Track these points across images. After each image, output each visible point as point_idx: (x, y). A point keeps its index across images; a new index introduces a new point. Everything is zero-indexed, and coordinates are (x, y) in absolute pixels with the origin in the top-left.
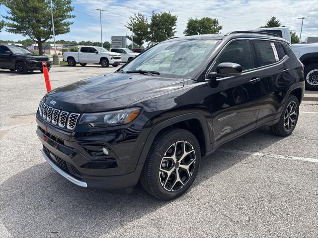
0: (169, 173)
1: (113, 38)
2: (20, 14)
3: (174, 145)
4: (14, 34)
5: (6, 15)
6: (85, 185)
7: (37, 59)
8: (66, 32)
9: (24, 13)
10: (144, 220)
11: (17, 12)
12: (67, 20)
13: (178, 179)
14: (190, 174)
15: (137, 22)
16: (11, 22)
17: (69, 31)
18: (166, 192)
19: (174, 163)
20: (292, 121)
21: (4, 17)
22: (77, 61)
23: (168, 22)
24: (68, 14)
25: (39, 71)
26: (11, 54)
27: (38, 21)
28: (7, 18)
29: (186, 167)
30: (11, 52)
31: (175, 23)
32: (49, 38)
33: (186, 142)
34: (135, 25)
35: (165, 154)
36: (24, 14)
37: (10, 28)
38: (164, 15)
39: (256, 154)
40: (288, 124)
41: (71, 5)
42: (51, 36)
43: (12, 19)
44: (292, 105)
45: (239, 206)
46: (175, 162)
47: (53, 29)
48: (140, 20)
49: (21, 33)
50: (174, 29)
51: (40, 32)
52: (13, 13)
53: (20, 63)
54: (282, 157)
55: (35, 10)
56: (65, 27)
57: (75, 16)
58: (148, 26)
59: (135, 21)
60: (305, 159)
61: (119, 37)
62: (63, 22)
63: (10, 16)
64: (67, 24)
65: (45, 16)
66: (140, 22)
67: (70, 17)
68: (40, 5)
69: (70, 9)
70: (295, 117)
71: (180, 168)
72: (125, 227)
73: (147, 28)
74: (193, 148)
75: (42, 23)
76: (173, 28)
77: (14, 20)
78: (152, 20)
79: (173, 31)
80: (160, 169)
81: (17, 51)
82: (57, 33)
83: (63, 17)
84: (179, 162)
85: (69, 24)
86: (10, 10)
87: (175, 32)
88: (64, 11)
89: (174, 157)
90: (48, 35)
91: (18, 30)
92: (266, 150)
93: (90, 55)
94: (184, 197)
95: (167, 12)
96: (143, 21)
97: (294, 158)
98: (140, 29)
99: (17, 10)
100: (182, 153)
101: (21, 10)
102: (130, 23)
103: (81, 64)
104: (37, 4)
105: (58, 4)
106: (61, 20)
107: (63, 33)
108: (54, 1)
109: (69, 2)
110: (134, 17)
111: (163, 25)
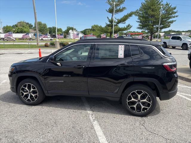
2: (142, 19)
8: (168, 27)
12: (172, 19)
22: (168, 45)
36: (144, 19)
37: (139, 27)
41: (175, 11)
57: (178, 16)
62: (169, 20)
67: (174, 17)
68: (154, 13)
85: (173, 21)
86: (138, 17)
103: (172, 47)
104: (152, 13)
105: (167, 11)
106: (166, 20)
107: (165, 28)
108: (164, 9)
109: (175, 8)
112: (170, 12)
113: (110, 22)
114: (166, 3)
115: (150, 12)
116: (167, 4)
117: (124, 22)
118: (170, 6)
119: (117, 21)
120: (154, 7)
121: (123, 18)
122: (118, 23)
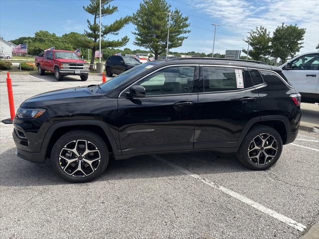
0: (69, 161)
1: (227, 51)
2: (143, 30)
5: (134, 31)
8: (179, 46)
11: (141, 28)
12: (182, 35)
13: (80, 169)
14: (94, 169)
15: (257, 36)
16: (139, 37)
18: (65, 174)
19: (77, 156)
20: (267, 156)
21: (133, 33)
23: (293, 36)
24: (184, 29)
26: (123, 64)
28: (135, 34)
29: (90, 162)
30: (124, 62)
31: (302, 37)
33: (89, 142)
34: (254, 38)
36: (146, 31)
37: (136, 42)
38: (291, 27)
41: (187, 22)
43: (138, 35)
48: (262, 33)
49: (144, 46)
50: (300, 44)
51: (157, 46)
52: (138, 29)
55: (157, 27)
56: (180, 41)
57: (190, 31)
58: (269, 40)
59: (255, 34)
60: (228, 192)
61: (234, 51)
62: (179, 36)
63: (137, 32)
64: (182, 39)
65: (162, 32)
66: (261, 35)
67: (185, 32)
68: (159, 22)
69: (186, 26)
71: (83, 161)
73: (268, 42)
74: (97, 148)
76: (299, 42)
78: (274, 34)
79: (299, 46)
80: (60, 156)
82: (171, 47)
83: (179, 32)
84: (83, 156)
85: (184, 38)
86: (136, 26)
87: (301, 47)
88: (180, 28)
89: (75, 151)
90: (164, 48)
91: (142, 43)
95: (294, 25)
96: (264, 34)
98: (259, 43)
100: (84, 150)
101: (144, 27)
102: (249, 37)
104: (157, 22)
105: (176, 21)
106: (176, 36)
107: (176, 47)
108: (172, 19)
109: (186, 19)
110: (255, 31)
111: (286, 39)
112: (180, 24)
113: (91, 29)
114: (174, 10)
115: (154, 20)
116: (176, 12)
117: (115, 33)
118: (180, 14)
119: (104, 29)
120: (160, 13)
121: (114, 24)
122: (106, 33)
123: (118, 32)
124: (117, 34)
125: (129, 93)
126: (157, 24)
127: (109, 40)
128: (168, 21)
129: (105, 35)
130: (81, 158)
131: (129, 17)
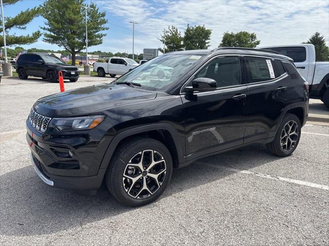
0: (134, 180)
1: (145, 50)
2: (56, 25)
3: (140, 153)
4: (50, 44)
5: (44, 26)
6: (52, 183)
7: (66, 69)
8: (99, 44)
9: (60, 24)
10: (104, 222)
11: (54, 23)
12: (100, 32)
13: (145, 187)
14: (159, 184)
15: (170, 35)
16: (48, 33)
17: (101, 43)
18: (130, 198)
19: (141, 171)
20: (292, 142)
21: (42, 28)
22: (106, 72)
23: (201, 35)
24: (102, 26)
25: (68, 80)
26: (43, 63)
27: (74, 33)
28: (44, 29)
29: (155, 176)
30: (44, 61)
31: (209, 37)
32: (82, 49)
33: (155, 152)
34: (168, 38)
35: (130, 162)
36: (60, 26)
37: (47, 38)
38: (199, 28)
39: (244, 172)
40: (286, 144)
41: (106, 18)
42: (84, 47)
43: (49, 30)
44: (291, 124)
45: (200, 219)
46: (143, 170)
47: (87, 41)
48: (174, 33)
49: (57, 43)
50: (208, 43)
51: (74, 43)
52: (50, 24)
53: (50, 72)
54: (269, 176)
55: (71, 22)
56: (98, 39)
57: (108, 28)
58: (181, 39)
59: (168, 33)
60: (292, 181)
61: (151, 50)
62: (97, 33)
63: (47, 27)
64: (100, 36)
65: (79, 28)
66: (173, 34)
67: (104, 29)
68: (76, 17)
69: (104, 22)
70: (296, 138)
71: (148, 176)
72: (84, 226)
73: (180, 41)
74: (163, 158)
75: (76, 35)
76: (207, 41)
77: (50, 31)
78: (186, 33)
79: (207, 45)
80: (124, 175)
81: (49, 60)
82: (90, 44)
83: (97, 29)
84: (147, 170)
85: (102, 36)
86: (46, 21)
87: (209, 46)
88: (98, 24)
89: (140, 165)
90: (82, 46)
91: (54, 40)
92: (256, 168)
93: (119, 66)
94: (151, 205)
95: (202, 26)
96: (176, 34)
97: (281, 179)
98: (173, 42)
99: (54, 21)
100: (150, 162)
101: (57, 22)
102: (163, 36)
103: (110, 75)
104: (73, 16)
105: (92, 17)
106: (95, 32)
107: (96, 45)
108: (89, 14)
109: (103, 15)
110: (168, 30)
111: (196, 38)
112: (98, 20)
114: (90, 4)
115: (69, 14)
116: (92, 6)
117: (21, 27)
118: (96, 9)
119: (6, 21)
120: (74, 6)
121: (20, 16)
122: (9, 26)
123: (26, 25)
124: (23, 28)
125: (192, 87)
126: (73, 19)
127: (16, 36)
128: (85, 15)
129: (8, 30)
130: (145, 173)
131: (39, 8)
